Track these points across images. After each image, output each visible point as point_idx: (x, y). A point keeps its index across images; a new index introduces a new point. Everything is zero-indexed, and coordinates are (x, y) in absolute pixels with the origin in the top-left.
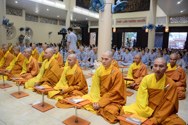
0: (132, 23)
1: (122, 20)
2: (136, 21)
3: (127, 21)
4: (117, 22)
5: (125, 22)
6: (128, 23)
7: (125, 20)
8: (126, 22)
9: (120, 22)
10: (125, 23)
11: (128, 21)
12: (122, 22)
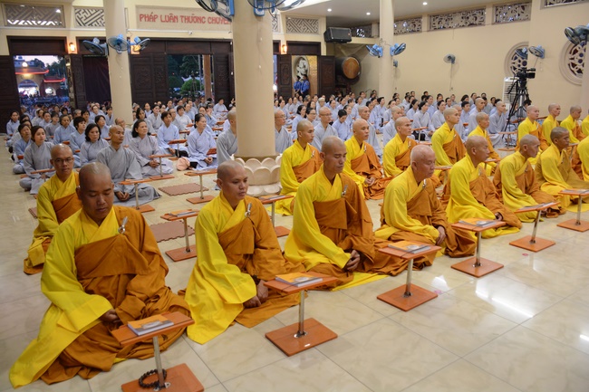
0: (193, 23)
1: (156, 12)
2: (206, 20)
3: (176, 17)
4: (141, 18)
5: (169, 20)
6: (179, 24)
7: (168, 13)
8: (172, 19)
9: (152, 18)
10: (171, 24)
11: (180, 19)
12: (158, 20)
